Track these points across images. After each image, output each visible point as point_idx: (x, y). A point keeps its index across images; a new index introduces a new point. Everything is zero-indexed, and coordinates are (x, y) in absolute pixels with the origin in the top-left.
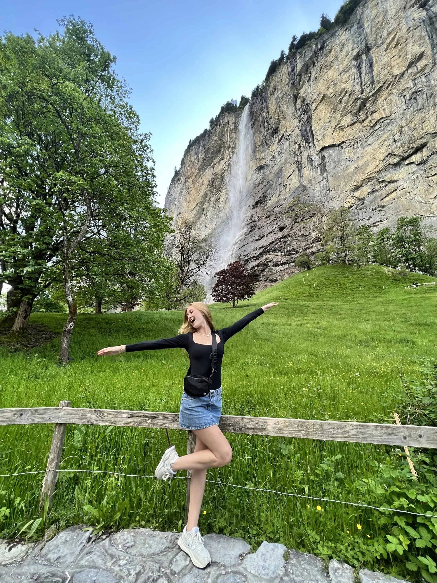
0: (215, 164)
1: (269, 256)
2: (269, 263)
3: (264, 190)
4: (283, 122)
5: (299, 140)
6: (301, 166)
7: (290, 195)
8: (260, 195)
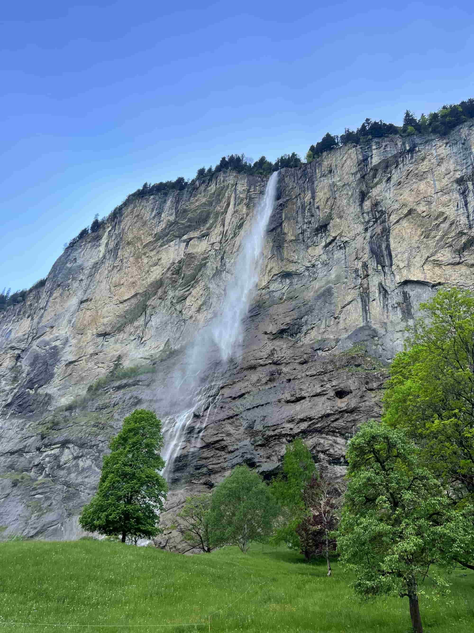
0: (191, 239)
1: (322, 441)
2: (322, 456)
3: (295, 314)
4: (338, 220)
5: (366, 257)
6: (368, 296)
7: (346, 336)
8: (288, 320)
